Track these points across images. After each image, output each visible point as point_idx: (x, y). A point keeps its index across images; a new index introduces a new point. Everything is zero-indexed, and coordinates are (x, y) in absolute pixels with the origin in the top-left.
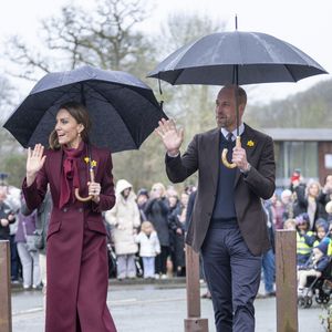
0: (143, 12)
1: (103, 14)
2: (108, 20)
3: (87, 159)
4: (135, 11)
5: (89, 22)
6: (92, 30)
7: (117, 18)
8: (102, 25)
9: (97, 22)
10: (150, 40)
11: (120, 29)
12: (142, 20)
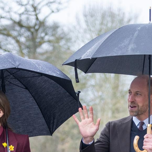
0: (60, 3)
1: (22, 5)
2: (26, 10)
3: (5, 145)
4: (51, 3)
5: (9, 12)
6: (11, 19)
7: (35, 9)
8: (20, 15)
9: (15, 13)
10: (66, 29)
11: (37, 19)
12: (58, 10)
